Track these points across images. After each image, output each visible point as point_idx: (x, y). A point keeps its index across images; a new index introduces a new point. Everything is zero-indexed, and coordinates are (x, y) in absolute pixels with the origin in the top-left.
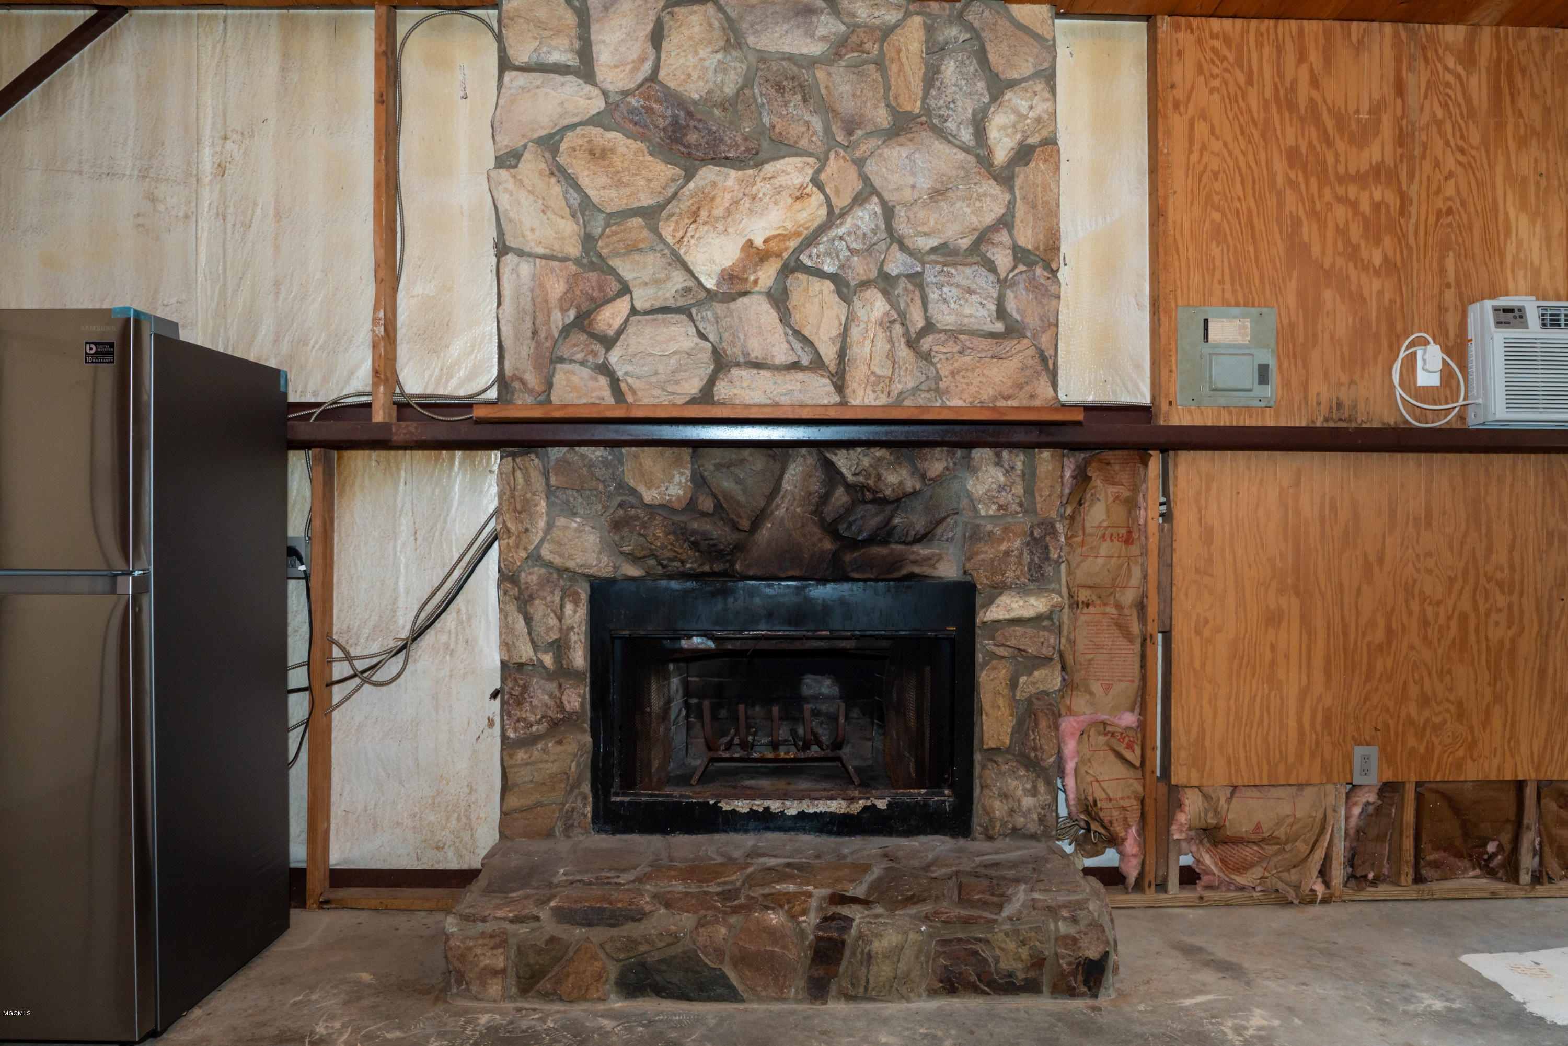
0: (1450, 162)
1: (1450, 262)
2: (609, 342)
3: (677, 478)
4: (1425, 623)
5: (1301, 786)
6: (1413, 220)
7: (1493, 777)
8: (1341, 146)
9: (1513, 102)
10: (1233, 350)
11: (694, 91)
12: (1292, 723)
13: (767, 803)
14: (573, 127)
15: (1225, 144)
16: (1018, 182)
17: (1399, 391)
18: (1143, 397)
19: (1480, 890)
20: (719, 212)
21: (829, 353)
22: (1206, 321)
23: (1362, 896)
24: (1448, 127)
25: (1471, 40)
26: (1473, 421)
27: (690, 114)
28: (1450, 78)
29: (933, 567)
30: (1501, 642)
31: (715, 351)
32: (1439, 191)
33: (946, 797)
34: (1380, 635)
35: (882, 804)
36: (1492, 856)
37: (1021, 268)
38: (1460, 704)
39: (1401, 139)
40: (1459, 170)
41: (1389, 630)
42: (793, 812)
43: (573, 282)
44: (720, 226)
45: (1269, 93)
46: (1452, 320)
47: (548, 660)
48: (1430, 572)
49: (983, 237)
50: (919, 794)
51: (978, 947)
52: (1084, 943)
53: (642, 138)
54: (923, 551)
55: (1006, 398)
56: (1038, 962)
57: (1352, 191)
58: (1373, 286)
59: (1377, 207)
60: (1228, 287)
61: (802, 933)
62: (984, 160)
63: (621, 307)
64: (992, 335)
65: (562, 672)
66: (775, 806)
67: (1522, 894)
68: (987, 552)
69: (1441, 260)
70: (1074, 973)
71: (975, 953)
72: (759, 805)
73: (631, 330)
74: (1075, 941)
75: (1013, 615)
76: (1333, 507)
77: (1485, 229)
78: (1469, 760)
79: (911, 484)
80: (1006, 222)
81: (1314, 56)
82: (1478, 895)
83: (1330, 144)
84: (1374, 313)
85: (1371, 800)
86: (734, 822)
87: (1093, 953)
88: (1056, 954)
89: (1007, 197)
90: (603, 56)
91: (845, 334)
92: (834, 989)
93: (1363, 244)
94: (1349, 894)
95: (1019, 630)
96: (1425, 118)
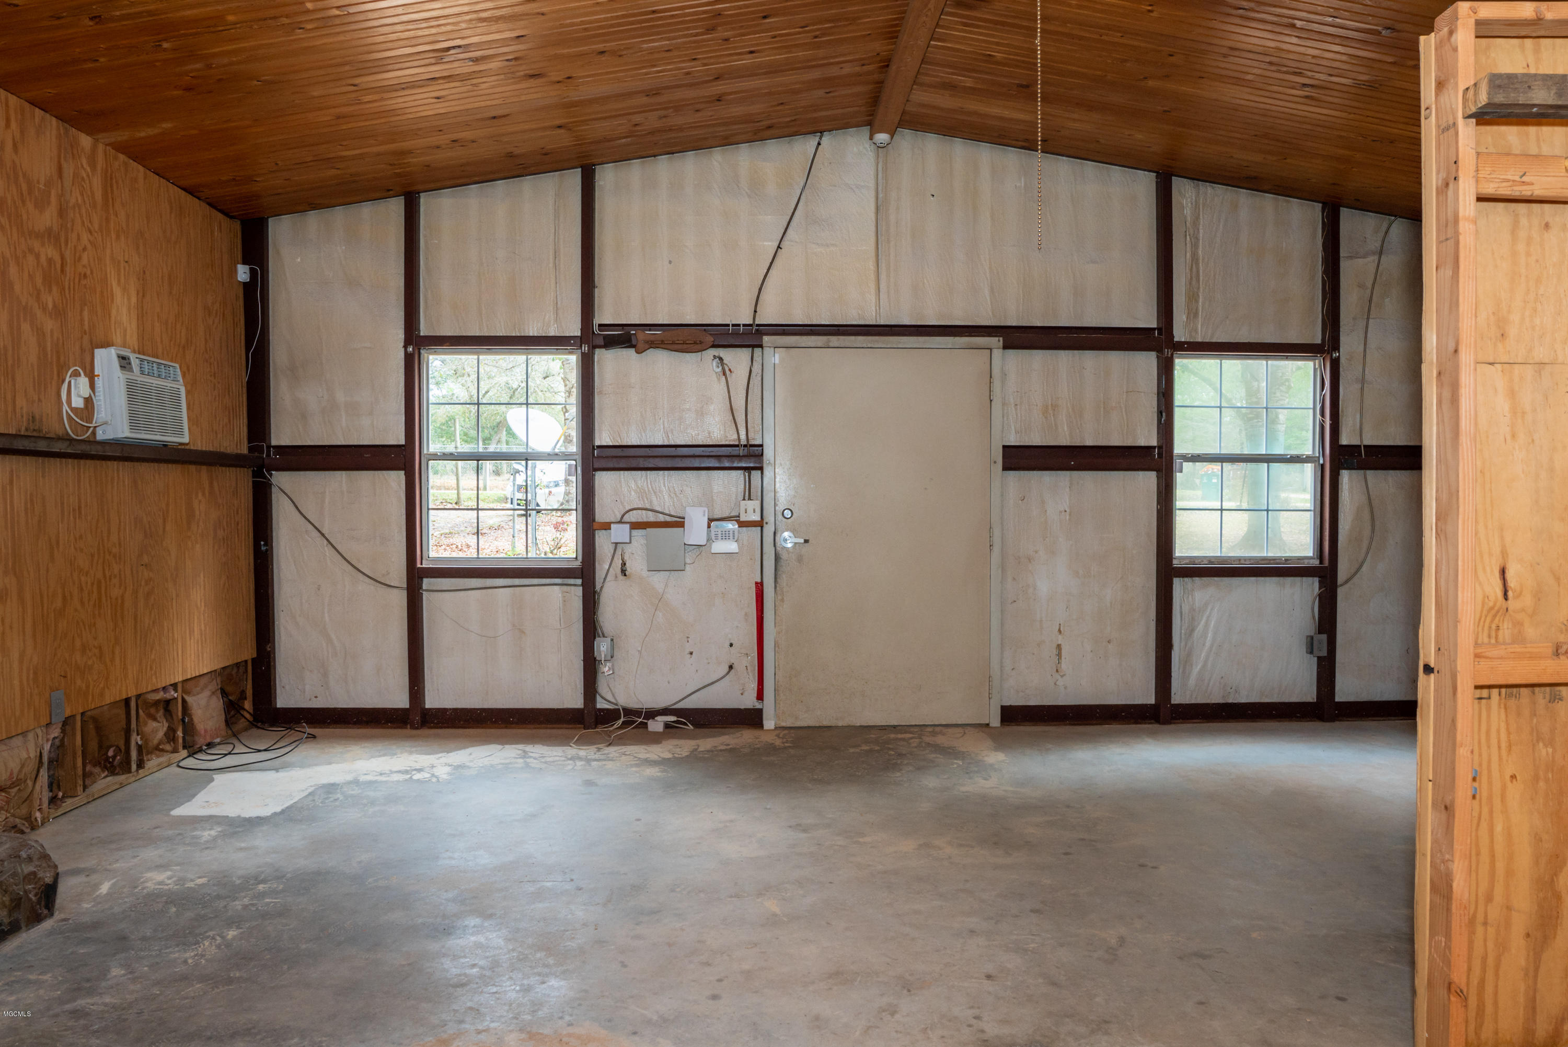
0: (85, 237)
1: (86, 313)
4: (81, 589)
5: (24, 734)
6: (68, 278)
7: (118, 699)
8: (30, 206)
9: (113, 206)
12: (16, 682)
17: (65, 407)
19: (113, 783)
23: (60, 812)
24: (84, 211)
25: (94, 150)
26: (101, 436)
28: (84, 175)
30: (116, 599)
32: (80, 258)
34: (59, 603)
36: (114, 757)
38: (100, 648)
39: (62, 212)
40: (89, 246)
41: (64, 598)
46: (88, 359)
48: (81, 550)
52: (41, 874)
57: (36, 244)
58: (50, 325)
59: (50, 261)
67: (133, 779)
69: (82, 311)
70: (39, 902)
74: (34, 873)
76: (32, 501)
77: (102, 292)
78: (106, 690)
81: (14, 125)
82: (115, 788)
83: (23, 202)
84: (49, 348)
85: (56, 735)
87: (49, 880)
88: (25, 891)
93: (42, 289)
94: (53, 814)
96: (73, 201)
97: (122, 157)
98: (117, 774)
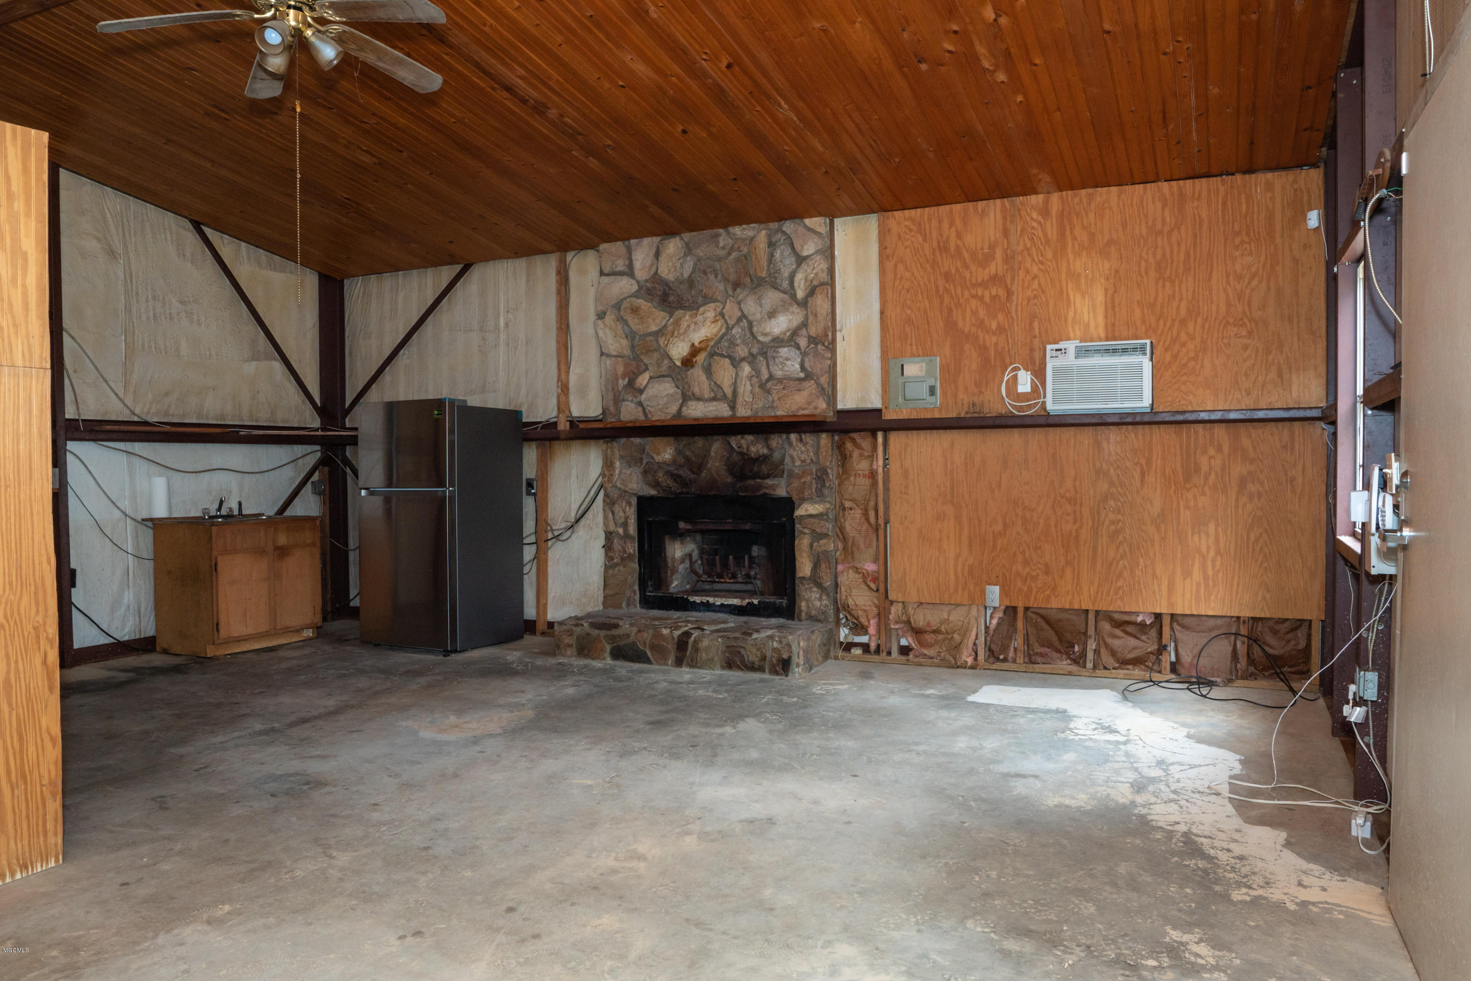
0: (1035, 270)
1: (1036, 325)
2: (641, 391)
3: (669, 451)
4: (1025, 520)
5: (957, 605)
6: (1014, 303)
7: (1067, 607)
8: (973, 268)
9: (1071, 233)
10: (917, 380)
11: (671, 277)
12: (952, 571)
13: (708, 599)
14: (626, 298)
15: (913, 274)
16: (809, 304)
17: (1004, 395)
18: (878, 405)
19: (1063, 669)
20: (682, 331)
21: (728, 392)
22: (902, 366)
23: (994, 667)
24: (1034, 250)
25: (1046, 202)
26: (1049, 410)
27: (670, 288)
28: (1035, 224)
29: (774, 490)
30: (1070, 532)
31: (682, 394)
32: (1029, 286)
33: (785, 602)
34: (999, 527)
35: (756, 602)
36: (1076, 652)
37: (812, 346)
38: (1047, 566)
39: (1008, 259)
40: (1040, 274)
41: (1005, 526)
42: (718, 603)
43: (626, 365)
44: (682, 337)
45: (935, 244)
46: (1037, 355)
47: (621, 531)
48: (1027, 493)
49: (795, 333)
50: (772, 599)
51: (742, 651)
52: (782, 652)
53: (651, 301)
54: (769, 482)
55: (803, 409)
56: (764, 658)
57: (980, 292)
58: (992, 341)
59: (994, 298)
60: (914, 347)
61: (673, 637)
62: (793, 296)
63: (646, 376)
64: (799, 379)
65: (627, 536)
66: (711, 600)
67: (1088, 674)
68: (796, 484)
69: (1031, 323)
70: (778, 665)
71: (739, 652)
72: (705, 599)
73: (650, 386)
75: (808, 513)
76: (972, 458)
77: (1056, 304)
78: (1053, 598)
79: (763, 451)
80: (804, 325)
81: (958, 222)
83: (967, 267)
84: (993, 355)
85: (1001, 616)
86: (694, 607)
87: (785, 656)
88: (772, 655)
89: (805, 312)
90: (637, 265)
91: (735, 383)
92: (685, 662)
93: (986, 318)
94: (987, 666)
95: (812, 520)
96: (1021, 247)
97: (1083, 192)
98: (1073, 665)
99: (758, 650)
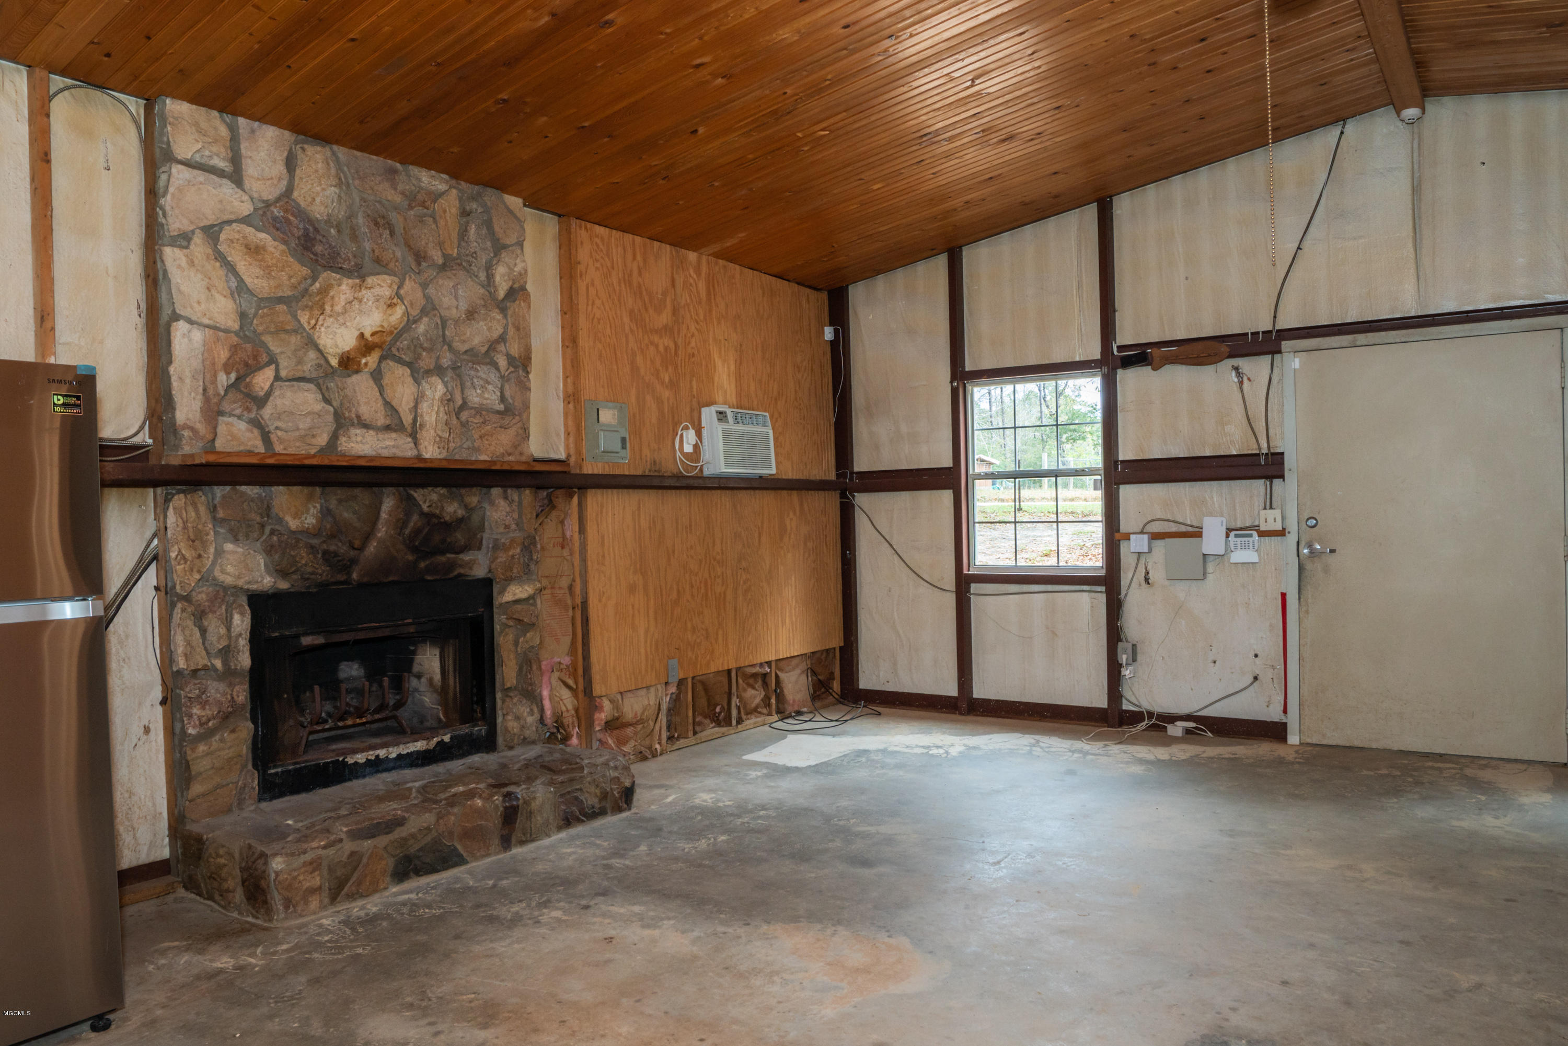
0: (693, 327)
1: (694, 383)
2: (261, 402)
3: (312, 510)
4: (692, 586)
5: (648, 688)
6: (680, 358)
7: (721, 669)
8: (651, 311)
9: (715, 299)
10: (609, 429)
11: (318, 211)
12: (642, 651)
13: (377, 752)
14: (230, 222)
15: (603, 304)
16: (510, 312)
17: (678, 454)
18: (562, 456)
19: (717, 733)
20: (338, 308)
21: (407, 419)
22: (598, 409)
23: (675, 747)
24: (692, 308)
25: (699, 262)
26: (706, 472)
27: (316, 230)
28: (692, 281)
29: (471, 568)
30: (720, 594)
31: (336, 414)
32: (689, 343)
33: (480, 729)
34: (674, 595)
35: (447, 738)
36: (720, 713)
37: (512, 369)
38: (707, 630)
39: (675, 311)
40: (696, 333)
41: (678, 591)
42: (393, 755)
43: (234, 349)
44: (341, 319)
45: (621, 275)
46: (696, 416)
47: (218, 663)
48: (692, 557)
49: (493, 345)
50: (464, 729)
51: (578, 794)
52: (622, 780)
53: (285, 242)
54: (466, 557)
55: (509, 454)
56: (604, 796)
57: (656, 339)
58: (666, 394)
59: (666, 349)
60: (606, 390)
61: (497, 806)
62: (492, 296)
63: (269, 373)
64: (498, 412)
65: (228, 674)
66: (382, 753)
67: (733, 731)
68: (502, 558)
69: (691, 382)
70: (621, 798)
71: (576, 798)
72: (371, 755)
73: (277, 393)
74: (618, 778)
75: (517, 597)
76: (654, 522)
77: (707, 366)
78: (712, 661)
79: (461, 513)
80: (502, 339)
81: (639, 257)
82: (717, 736)
83: (646, 310)
84: (666, 410)
85: (674, 691)
86: (356, 771)
87: (628, 784)
88: (611, 789)
89: (505, 322)
90: (251, 170)
91: (416, 407)
92: (514, 840)
93: (660, 368)
94: (670, 748)
95: (519, 607)
96: (683, 302)
97: (721, 262)
98: (723, 726)
99: (597, 786)
